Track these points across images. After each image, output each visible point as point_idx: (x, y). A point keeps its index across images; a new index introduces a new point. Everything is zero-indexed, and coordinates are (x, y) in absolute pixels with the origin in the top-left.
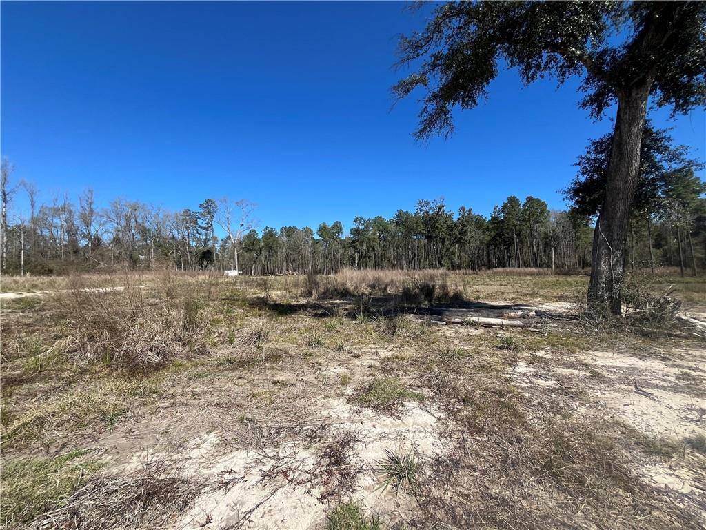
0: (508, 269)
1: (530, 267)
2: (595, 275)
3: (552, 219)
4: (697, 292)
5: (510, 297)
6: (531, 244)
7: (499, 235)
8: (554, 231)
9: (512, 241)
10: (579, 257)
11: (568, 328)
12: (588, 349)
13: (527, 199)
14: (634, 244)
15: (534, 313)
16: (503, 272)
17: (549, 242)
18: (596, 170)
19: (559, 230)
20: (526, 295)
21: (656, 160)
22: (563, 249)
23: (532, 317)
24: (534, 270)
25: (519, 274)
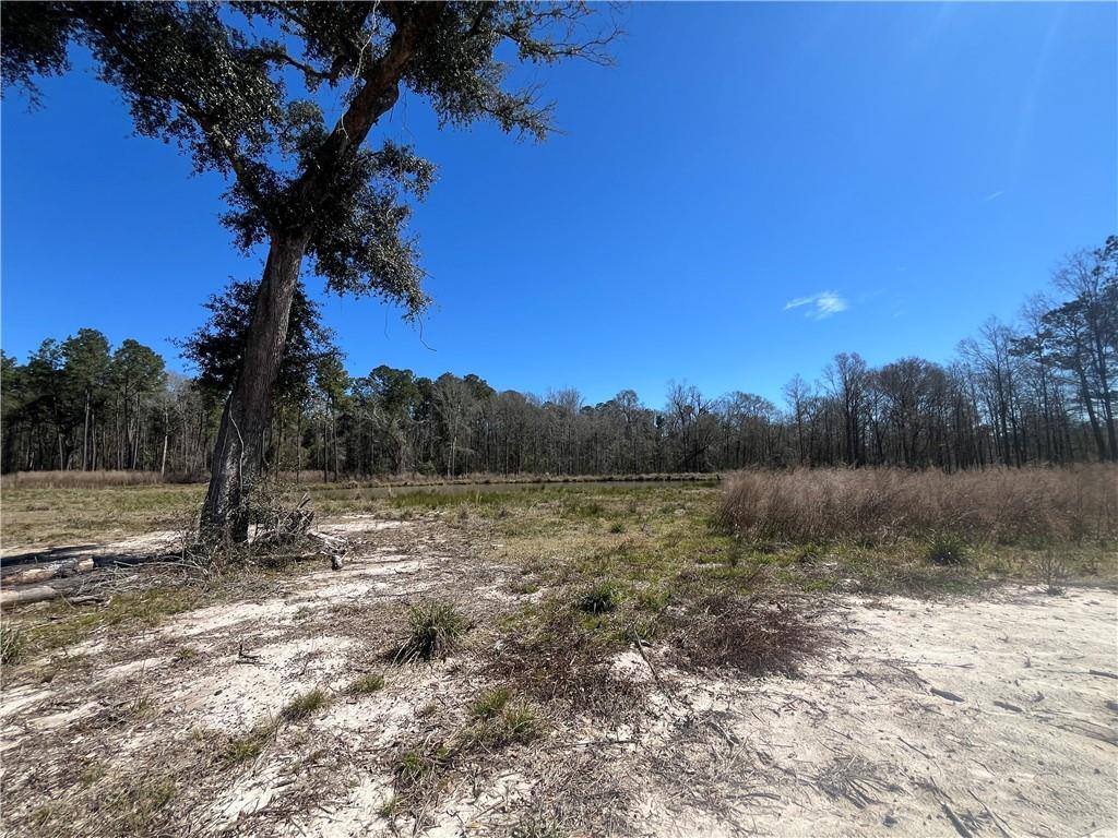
0: (60, 475)
1: (116, 469)
2: (216, 483)
3: (170, 388)
4: (335, 500)
5: (45, 534)
6: (124, 427)
7: (48, 400)
8: (172, 408)
9: (79, 418)
10: (209, 453)
11: (157, 579)
12: (186, 608)
13: (125, 343)
14: (282, 439)
15: (90, 562)
16: (47, 480)
17: (160, 427)
18: (233, 325)
19: (180, 408)
20: (89, 525)
21: (306, 336)
22: (184, 439)
23: (83, 573)
24: (124, 474)
25: (87, 484)
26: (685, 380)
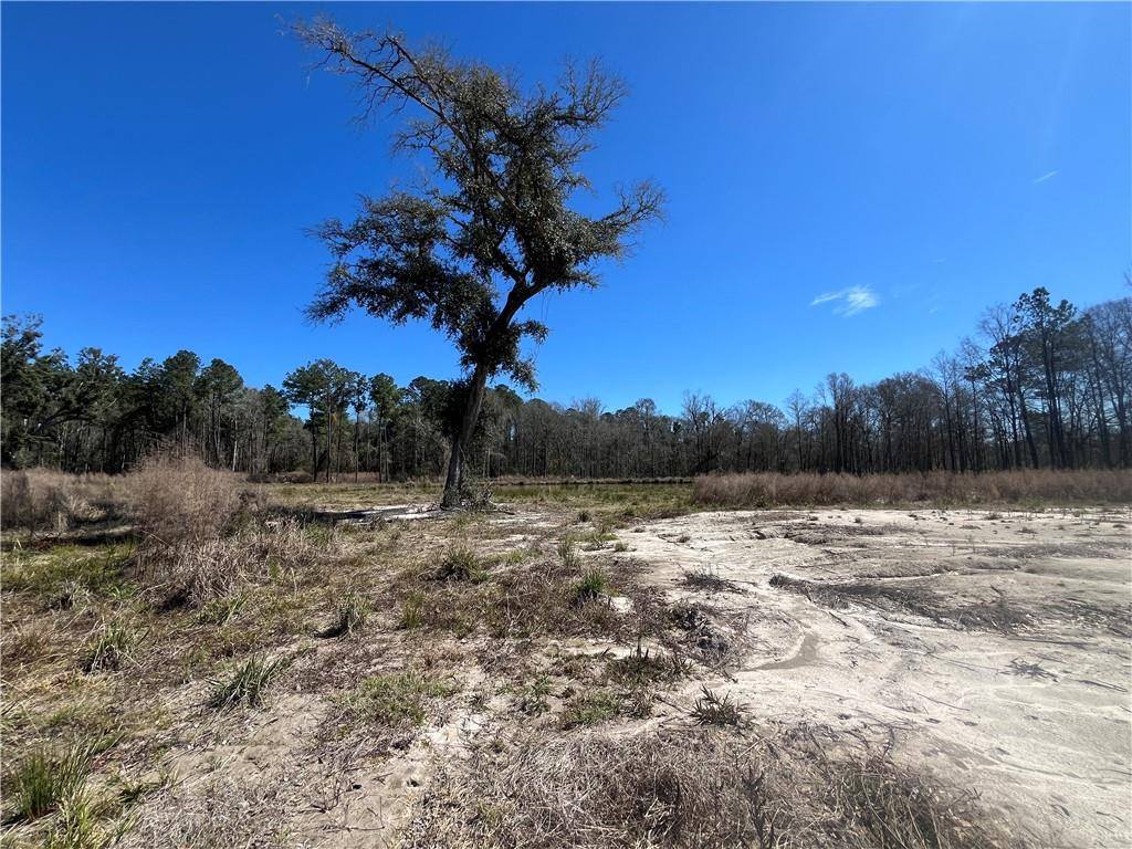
8: (242, 417)
13: (213, 362)
26: (699, 391)
